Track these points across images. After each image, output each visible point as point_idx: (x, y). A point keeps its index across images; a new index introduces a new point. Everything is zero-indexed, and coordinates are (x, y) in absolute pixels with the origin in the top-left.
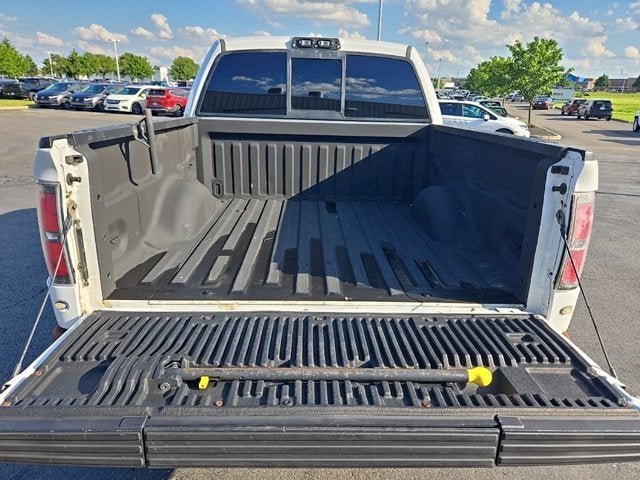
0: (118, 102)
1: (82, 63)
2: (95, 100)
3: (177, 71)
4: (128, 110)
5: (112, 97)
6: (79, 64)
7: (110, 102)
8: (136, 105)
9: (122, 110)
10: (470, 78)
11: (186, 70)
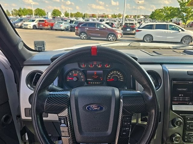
0: (27, 25)
1: (22, 11)
2: (19, 24)
3: (54, 13)
4: (31, 28)
5: (25, 23)
6: (21, 12)
7: (25, 25)
8: (34, 26)
9: (29, 28)
10: (152, 15)
11: (57, 13)
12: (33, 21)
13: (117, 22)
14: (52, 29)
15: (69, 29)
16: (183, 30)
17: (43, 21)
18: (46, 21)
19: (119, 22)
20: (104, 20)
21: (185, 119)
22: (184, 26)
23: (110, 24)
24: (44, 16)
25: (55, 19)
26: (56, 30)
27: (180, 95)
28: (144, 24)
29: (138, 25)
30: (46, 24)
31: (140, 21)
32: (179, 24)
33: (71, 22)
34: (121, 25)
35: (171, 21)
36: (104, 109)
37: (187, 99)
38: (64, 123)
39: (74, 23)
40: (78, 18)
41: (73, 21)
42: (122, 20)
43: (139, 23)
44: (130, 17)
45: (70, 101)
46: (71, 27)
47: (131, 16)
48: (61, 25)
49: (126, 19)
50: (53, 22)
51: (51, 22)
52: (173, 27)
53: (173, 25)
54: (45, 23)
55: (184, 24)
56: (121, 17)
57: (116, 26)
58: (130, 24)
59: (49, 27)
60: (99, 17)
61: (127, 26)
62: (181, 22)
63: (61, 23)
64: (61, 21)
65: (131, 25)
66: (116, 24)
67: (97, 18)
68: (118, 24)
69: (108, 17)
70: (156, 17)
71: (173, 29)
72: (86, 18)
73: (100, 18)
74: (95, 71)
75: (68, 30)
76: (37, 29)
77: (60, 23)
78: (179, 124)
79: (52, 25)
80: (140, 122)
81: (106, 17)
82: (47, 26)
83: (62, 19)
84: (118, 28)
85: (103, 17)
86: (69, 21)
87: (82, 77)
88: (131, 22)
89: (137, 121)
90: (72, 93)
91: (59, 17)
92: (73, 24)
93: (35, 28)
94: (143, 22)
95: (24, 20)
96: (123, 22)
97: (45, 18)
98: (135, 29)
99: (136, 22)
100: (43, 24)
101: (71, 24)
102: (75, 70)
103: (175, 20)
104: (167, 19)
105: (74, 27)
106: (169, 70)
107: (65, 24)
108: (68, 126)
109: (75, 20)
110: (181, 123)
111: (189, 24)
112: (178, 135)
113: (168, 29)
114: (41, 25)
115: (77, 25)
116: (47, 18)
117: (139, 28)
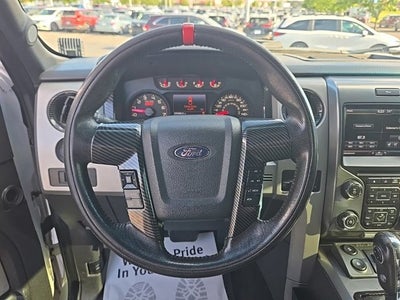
12: (51, 12)
13: (234, 15)
14: (92, 31)
15: (131, 31)
16: (370, 33)
17: (72, 12)
18: (81, 13)
19: (239, 15)
20: (204, 12)
21: (367, 182)
22: (373, 25)
23: (219, 19)
24: (73, 4)
25: (99, 9)
26: (102, 33)
27: (359, 137)
28: (290, 20)
29: (278, 22)
30: (79, 20)
31: (282, 14)
32: (363, 21)
33: (134, 15)
34: (242, 21)
35: (348, 14)
36: (210, 154)
37: (372, 144)
38: (132, 183)
39: (140, 16)
40: (149, 7)
41: (138, 14)
42: (244, 12)
43: (280, 17)
44: (260, 4)
45: (141, 139)
46: (135, 26)
47: (263, 3)
48: (113, 21)
49: (254, 8)
50: (94, 15)
51: (90, 16)
52: (352, 26)
53: (351, 22)
54: (78, 17)
55: (374, 20)
56: (242, 6)
57: (231, 25)
58: (261, 19)
59: (86, 26)
60: (194, 5)
61: (255, 25)
62: (368, 16)
63: (113, 17)
64: (112, 14)
65: (262, 22)
66: (230, 19)
67: (191, 6)
68: (236, 21)
69: (214, 5)
70: (315, 4)
71: (350, 31)
72: (166, 8)
73: (197, 8)
74: (190, 96)
75: (128, 33)
76: (58, 30)
77: (111, 19)
78: (355, 192)
79: (93, 22)
80: (280, 191)
81: (209, 5)
82: (82, 23)
83: (115, 10)
84: (236, 28)
85: (202, 4)
86: (130, 13)
87: (163, 108)
88: (263, 16)
89: (275, 190)
90: (144, 127)
91: (106, 4)
92: (138, 20)
93: (55, 28)
94: (288, 14)
95: (31, 12)
96: (245, 15)
97: (76, 6)
98: (271, 31)
99: (275, 15)
100: (71, 20)
101: (135, 20)
102: (149, 93)
103: (356, 12)
104: (338, 9)
105: (141, 27)
106: (339, 87)
107: (120, 19)
108: (139, 188)
109: (143, 10)
110: (359, 190)
111: (384, 20)
112: (352, 214)
113: (339, 31)
114: (68, 23)
115: (146, 22)
116: (82, 7)
117: (280, 28)
